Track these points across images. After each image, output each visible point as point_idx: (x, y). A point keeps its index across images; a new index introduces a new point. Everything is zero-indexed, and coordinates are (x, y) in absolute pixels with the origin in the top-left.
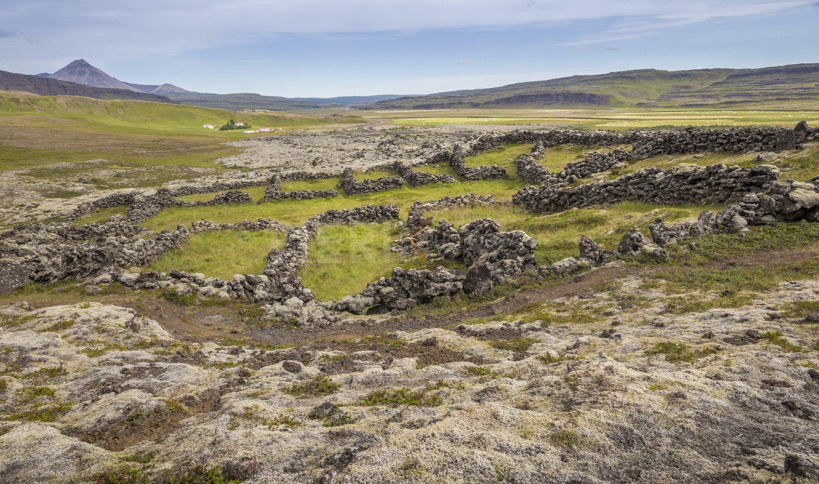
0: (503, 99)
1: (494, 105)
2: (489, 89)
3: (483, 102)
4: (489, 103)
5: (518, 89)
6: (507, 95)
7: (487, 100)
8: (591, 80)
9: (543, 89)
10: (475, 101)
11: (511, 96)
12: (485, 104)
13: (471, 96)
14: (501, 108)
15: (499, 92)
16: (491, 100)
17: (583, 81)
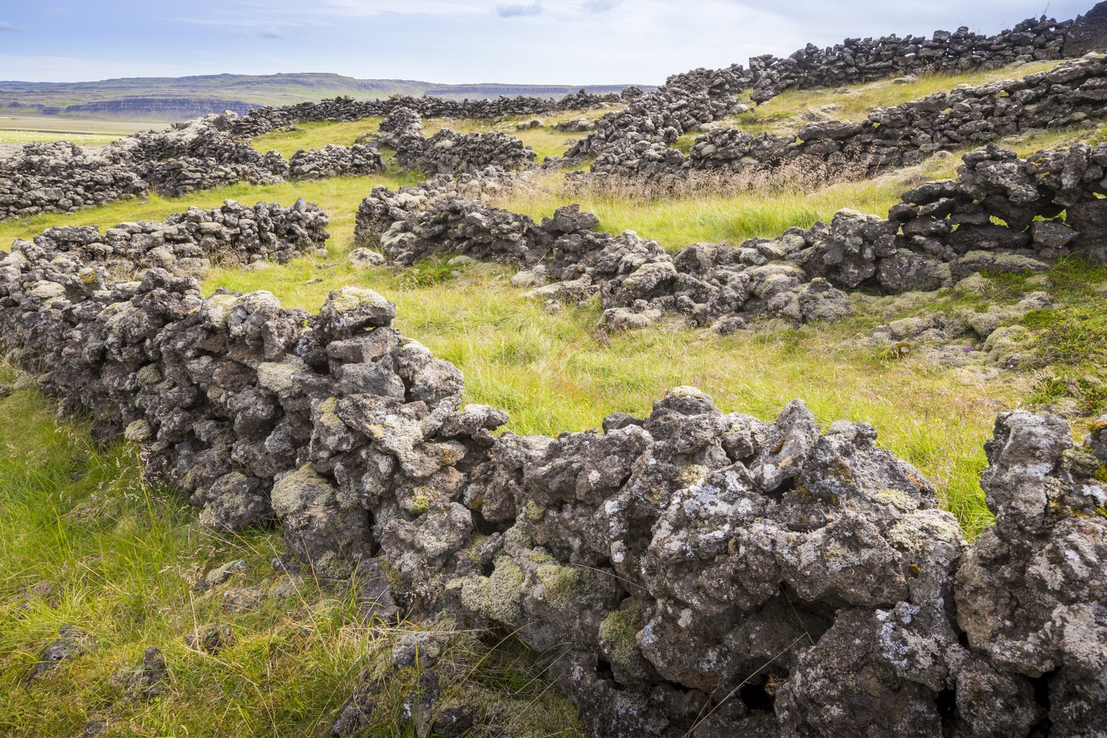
0: (104, 104)
1: (87, 113)
2: (72, 84)
3: (66, 107)
4: (77, 108)
5: (129, 88)
6: (110, 96)
7: (73, 104)
8: (250, 83)
9: (175, 91)
10: (48, 102)
11: (119, 99)
12: (69, 109)
13: (37, 94)
14: (104, 119)
15: (95, 91)
16: (80, 103)
17: (238, 84)
